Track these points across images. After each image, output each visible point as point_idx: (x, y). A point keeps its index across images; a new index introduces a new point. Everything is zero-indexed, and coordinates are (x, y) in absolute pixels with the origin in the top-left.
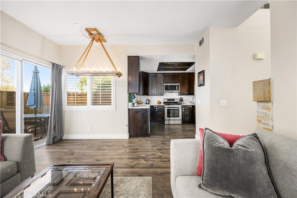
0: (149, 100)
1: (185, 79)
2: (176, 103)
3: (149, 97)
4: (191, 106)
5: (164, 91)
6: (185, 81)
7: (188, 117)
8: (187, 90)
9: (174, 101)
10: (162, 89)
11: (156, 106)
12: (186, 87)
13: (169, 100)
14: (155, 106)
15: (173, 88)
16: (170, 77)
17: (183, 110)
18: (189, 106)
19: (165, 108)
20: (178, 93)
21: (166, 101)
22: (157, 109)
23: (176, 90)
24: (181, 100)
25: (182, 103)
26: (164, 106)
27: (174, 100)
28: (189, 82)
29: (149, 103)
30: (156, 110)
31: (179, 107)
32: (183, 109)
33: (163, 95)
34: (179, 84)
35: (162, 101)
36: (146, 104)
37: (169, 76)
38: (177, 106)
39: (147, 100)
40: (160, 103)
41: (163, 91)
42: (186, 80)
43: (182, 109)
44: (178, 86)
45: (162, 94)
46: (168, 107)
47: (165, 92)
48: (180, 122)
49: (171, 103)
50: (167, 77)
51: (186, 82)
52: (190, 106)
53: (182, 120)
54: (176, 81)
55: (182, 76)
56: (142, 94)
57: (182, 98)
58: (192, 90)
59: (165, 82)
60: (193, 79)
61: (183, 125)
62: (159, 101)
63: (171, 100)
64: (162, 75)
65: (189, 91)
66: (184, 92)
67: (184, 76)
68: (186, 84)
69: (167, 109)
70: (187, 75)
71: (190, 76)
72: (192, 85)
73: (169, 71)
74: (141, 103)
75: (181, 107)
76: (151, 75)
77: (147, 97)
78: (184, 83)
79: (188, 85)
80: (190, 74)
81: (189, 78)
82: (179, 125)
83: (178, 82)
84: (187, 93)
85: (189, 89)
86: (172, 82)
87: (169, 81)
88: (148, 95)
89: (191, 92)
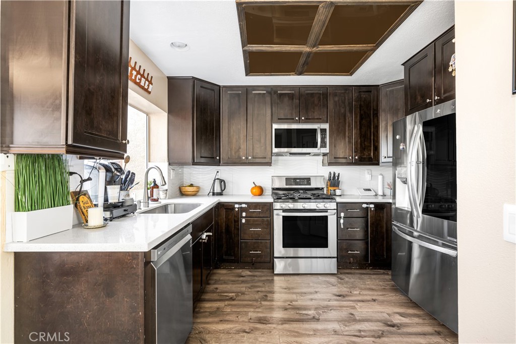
0: (221, 181)
1: (347, 108)
2: (317, 194)
3: (225, 172)
4: (372, 206)
5: (275, 150)
6: (348, 114)
7: (361, 244)
8: (356, 148)
9: (310, 184)
10: (268, 142)
11: (244, 206)
12: (350, 138)
13: (288, 180)
14: (240, 203)
15: (305, 139)
16: (296, 101)
17: (342, 221)
18: (364, 206)
19: (275, 212)
20: (321, 158)
21: (281, 184)
22: (244, 214)
23: (314, 145)
24: (334, 181)
25: (338, 192)
26: (271, 204)
27: (308, 180)
28: (361, 119)
30: (244, 221)
31: (326, 211)
32: (342, 215)
33: (269, 164)
34: (326, 126)
35: (268, 186)
36: (214, 194)
37: (291, 97)
38: (321, 205)
39: (214, 181)
40: (261, 191)
41: (269, 148)
42: (351, 112)
43: (338, 218)
44: (323, 131)
45: (267, 161)
46: (285, 211)
47: (278, 155)
48: (331, 266)
49: (297, 195)
50: (286, 99)
51: (352, 119)
52: (367, 203)
53: (337, 258)
54: (316, 115)
55: (336, 99)
56: (190, 160)
57: (337, 175)
58: (371, 147)
59: (279, 119)
60: (375, 108)
61: (341, 276)
62: (256, 186)
63: (300, 182)
64: (265, 92)
65: (361, 151)
66: (342, 152)
67: (343, 98)
68: (351, 124)
69: (283, 217)
70: (356, 95)
71: (364, 96)
72: (371, 128)
73: (290, 75)
74: (195, 191)
75: (334, 209)
76: (228, 92)
77: (218, 172)
78: (345, 124)
79: (358, 131)
80: (364, 89)
81: (361, 106)
82: (329, 276)
83: (326, 119)
84: (356, 157)
85: (361, 144)
86: (303, 118)
87: (292, 114)
88: (219, 165)
89: (370, 154)
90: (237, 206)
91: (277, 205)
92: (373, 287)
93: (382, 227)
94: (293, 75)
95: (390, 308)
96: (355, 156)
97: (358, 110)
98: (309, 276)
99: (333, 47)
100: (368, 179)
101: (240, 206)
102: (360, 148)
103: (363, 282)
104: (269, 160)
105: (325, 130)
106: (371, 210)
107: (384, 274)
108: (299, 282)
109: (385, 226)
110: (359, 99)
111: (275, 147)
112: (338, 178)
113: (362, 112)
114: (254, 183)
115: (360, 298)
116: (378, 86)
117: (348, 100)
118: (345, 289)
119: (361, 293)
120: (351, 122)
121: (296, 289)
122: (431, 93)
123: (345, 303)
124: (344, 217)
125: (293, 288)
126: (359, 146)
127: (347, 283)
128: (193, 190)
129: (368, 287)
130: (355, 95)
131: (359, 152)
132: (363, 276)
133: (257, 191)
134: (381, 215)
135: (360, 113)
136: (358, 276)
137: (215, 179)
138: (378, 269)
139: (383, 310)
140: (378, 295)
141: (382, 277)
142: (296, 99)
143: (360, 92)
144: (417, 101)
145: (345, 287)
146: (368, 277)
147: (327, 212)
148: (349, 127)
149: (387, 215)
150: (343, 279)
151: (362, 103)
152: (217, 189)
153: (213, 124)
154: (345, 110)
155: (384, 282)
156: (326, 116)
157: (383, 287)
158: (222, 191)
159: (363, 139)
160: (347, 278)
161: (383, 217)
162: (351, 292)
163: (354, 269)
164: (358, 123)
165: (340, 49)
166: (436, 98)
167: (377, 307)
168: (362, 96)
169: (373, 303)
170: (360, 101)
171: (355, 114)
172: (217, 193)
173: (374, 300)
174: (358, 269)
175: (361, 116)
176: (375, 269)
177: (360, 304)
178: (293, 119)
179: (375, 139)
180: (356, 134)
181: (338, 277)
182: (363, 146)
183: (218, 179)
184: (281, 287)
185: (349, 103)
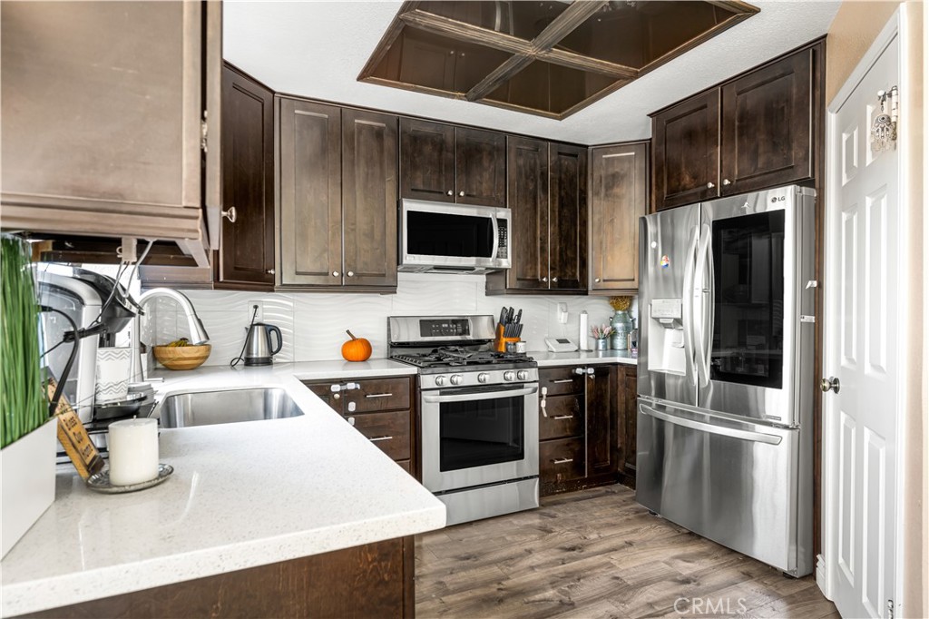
0: (269, 329)
1: (539, 186)
3: (273, 307)
4: (591, 371)
6: (540, 194)
8: (553, 262)
9: (467, 332)
10: (390, 239)
11: (351, 386)
12: (544, 241)
13: (427, 325)
17: (544, 404)
18: (579, 371)
19: (425, 395)
20: (484, 277)
21: (413, 334)
24: (510, 324)
25: (521, 347)
27: (461, 324)
28: (562, 206)
29: (276, 359)
31: (519, 385)
32: (546, 391)
33: (391, 289)
34: (504, 213)
35: (380, 337)
36: (249, 362)
37: (438, 143)
38: (511, 376)
40: (368, 351)
41: (390, 255)
42: (545, 191)
43: (540, 399)
44: (502, 223)
45: (387, 281)
46: (444, 391)
50: (427, 149)
52: (583, 366)
53: (540, 476)
54: (485, 191)
55: (521, 161)
57: (516, 313)
58: (576, 260)
59: (412, 190)
60: (583, 188)
61: (546, 511)
62: (354, 339)
63: (449, 328)
64: (384, 125)
65: (560, 267)
66: (531, 268)
67: (532, 161)
68: (545, 214)
69: (442, 405)
70: (553, 158)
71: (566, 162)
72: (576, 225)
73: (453, 97)
74: (197, 358)
75: (535, 381)
76: (296, 112)
77: (256, 307)
78: (536, 213)
79: (557, 227)
80: (566, 149)
81: (560, 179)
82: (527, 515)
83: (502, 200)
84: (554, 280)
85: (561, 255)
86: (462, 194)
87: (439, 182)
88: (273, 291)
89: (574, 274)
90: (335, 388)
91: (427, 381)
92: (610, 520)
93: (604, 409)
94: (460, 98)
95: (661, 552)
96: (552, 278)
97: (557, 188)
98: (491, 522)
99: (574, 57)
100: (562, 321)
101: (344, 388)
102: (560, 262)
103: (590, 515)
104: (392, 280)
105: (505, 221)
106: (589, 378)
107: (607, 493)
108: (482, 537)
109: (609, 407)
110: (558, 168)
111: (409, 252)
112: (519, 320)
113: (563, 193)
114: (348, 332)
115: (606, 545)
116: (587, 147)
117: (541, 167)
118: (572, 535)
119: (602, 535)
120: (545, 209)
121: (488, 553)
122: (714, 173)
123: (590, 559)
124: (547, 396)
125: (481, 554)
126: (558, 258)
127: (565, 521)
128: (197, 355)
129: (602, 521)
130: (550, 159)
131: (558, 268)
132: (581, 504)
133: (358, 351)
134: (603, 387)
135: (560, 194)
136: (573, 504)
137: (252, 326)
138: (595, 487)
139: (655, 558)
140: (627, 533)
141: (610, 498)
142: (447, 151)
143: (559, 153)
144: (683, 183)
145: (569, 531)
146: (590, 504)
147: (522, 387)
148: (542, 219)
149: (612, 387)
150: (555, 517)
151: (563, 176)
152: (259, 350)
153: (261, 186)
154: (536, 187)
155: (619, 507)
156: (503, 193)
157: (625, 517)
158: (272, 353)
159: (563, 245)
160: (560, 513)
161: (606, 390)
162: (585, 538)
163: (558, 493)
164: (557, 213)
165: (584, 63)
166: (727, 182)
167: (643, 555)
168: (563, 162)
169: (631, 549)
170: (560, 171)
171: (552, 196)
172: (257, 359)
173: (630, 544)
174: (564, 492)
175: (561, 199)
176: (591, 487)
177: (615, 556)
178: (442, 193)
179: (583, 245)
180: (552, 234)
181: (542, 514)
182: (565, 258)
183: (258, 324)
184: (456, 557)
185: (542, 173)
